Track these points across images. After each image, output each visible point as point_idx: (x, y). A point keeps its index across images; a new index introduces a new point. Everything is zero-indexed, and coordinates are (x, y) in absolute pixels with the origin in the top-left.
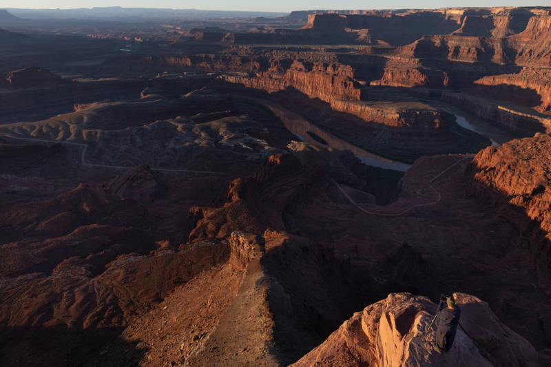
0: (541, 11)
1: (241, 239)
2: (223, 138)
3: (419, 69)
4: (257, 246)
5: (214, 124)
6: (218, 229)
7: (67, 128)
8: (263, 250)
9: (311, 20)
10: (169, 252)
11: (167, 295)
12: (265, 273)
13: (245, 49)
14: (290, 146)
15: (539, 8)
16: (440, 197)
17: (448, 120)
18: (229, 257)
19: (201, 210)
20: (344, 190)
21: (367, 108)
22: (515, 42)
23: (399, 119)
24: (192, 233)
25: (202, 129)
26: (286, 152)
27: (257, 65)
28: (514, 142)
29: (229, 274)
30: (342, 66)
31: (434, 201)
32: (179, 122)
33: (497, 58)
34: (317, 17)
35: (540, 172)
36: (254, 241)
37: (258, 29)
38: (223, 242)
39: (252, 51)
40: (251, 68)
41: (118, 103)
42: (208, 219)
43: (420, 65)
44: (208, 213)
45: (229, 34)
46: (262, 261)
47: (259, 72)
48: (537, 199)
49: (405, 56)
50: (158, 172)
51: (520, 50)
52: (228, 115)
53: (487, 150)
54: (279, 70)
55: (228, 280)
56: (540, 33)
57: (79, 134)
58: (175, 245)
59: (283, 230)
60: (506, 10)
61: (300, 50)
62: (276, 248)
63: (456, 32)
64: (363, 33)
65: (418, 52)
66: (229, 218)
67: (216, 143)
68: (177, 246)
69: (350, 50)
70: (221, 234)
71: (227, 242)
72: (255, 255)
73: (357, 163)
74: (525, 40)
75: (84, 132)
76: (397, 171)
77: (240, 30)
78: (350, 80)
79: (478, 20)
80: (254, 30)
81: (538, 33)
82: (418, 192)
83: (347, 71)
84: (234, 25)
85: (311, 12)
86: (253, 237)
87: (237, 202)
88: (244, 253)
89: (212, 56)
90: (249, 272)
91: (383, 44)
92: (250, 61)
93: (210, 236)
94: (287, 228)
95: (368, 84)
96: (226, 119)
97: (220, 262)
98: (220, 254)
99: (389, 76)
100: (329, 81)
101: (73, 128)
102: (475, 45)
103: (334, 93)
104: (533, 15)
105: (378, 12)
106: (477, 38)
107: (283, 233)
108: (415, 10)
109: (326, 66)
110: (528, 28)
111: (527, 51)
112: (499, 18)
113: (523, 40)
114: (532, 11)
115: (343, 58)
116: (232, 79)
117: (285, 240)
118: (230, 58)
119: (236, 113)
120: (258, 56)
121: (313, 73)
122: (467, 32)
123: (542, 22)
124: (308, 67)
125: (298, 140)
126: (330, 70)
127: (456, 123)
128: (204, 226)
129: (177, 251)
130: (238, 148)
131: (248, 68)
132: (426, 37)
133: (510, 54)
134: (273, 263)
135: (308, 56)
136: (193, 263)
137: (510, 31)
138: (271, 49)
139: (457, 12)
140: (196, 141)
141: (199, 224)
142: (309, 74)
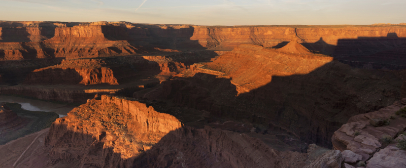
0: (61, 24)
15: (59, 22)
22: (50, 44)
33: (40, 55)
35: (99, 124)
48: (104, 141)
51: (56, 49)
60: (34, 23)
74: (58, 42)
79: (13, 30)
102: (17, 48)
104: (55, 27)
106: (17, 43)
110: (56, 35)
111: (61, 49)
112: (31, 29)
113: (56, 43)
114: (55, 24)
122: (7, 39)
123: (64, 31)
133: (49, 51)
137: (43, 37)
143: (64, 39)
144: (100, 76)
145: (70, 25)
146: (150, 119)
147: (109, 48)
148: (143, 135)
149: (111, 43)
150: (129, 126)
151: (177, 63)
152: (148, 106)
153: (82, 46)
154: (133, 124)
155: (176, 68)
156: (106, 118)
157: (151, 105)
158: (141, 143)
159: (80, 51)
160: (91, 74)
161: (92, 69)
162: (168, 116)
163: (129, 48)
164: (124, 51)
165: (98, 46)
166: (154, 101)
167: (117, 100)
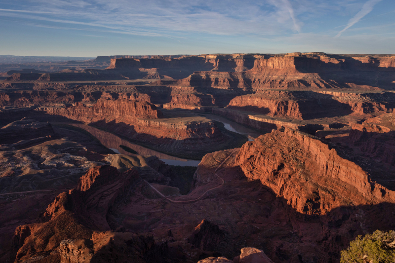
0: (259, 56)
1: (70, 246)
2: (45, 159)
3: (195, 94)
4: (87, 250)
5: (36, 148)
6: (46, 241)
8: (92, 252)
9: (113, 63)
13: (60, 85)
14: (107, 159)
15: (258, 54)
16: (223, 181)
17: (219, 127)
19: (28, 228)
20: (155, 187)
21: (164, 124)
22: (250, 75)
23: (187, 129)
24: (20, 251)
25: (24, 154)
26: (104, 164)
27: (72, 97)
28: (261, 137)
30: (141, 95)
31: (220, 184)
33: (241, 85)
34: (117, 60)
35: (279, 154)
36: (83, 246)
37: (70, 69)
38: (53, 253)
39: (66, 86)
40: (67, 100)
42: (36, 234)
43: (195, 91)
44: (36, 229)
45: (44, 74)
47: (74, 102)
48: (281, 172)
49: (184, 85)
51: (253, 80)
52: (49, 139)
53: (246, 144)
54: (91, 100)
56: (262, 69)
59: (108, 230)
60: (240, 55)
61: (107, 84)
62: (104, 247)
63: (214, 69)
64: (152, 71)
65: (193, 82)
66: (56, 229)
67: (39, 164)
69: (145, 83)
70: (50, 246)
71: (57, 252)
72: (86, 259)
73: (162, 165)
74: (255, 73)
76: (191, 167)
77: (54, 71)
78: (149, 104)
79: (225, 62)
80: (67, 70)
81: (260, 69)
82: (208, 180)
83: (145, 98)
84: (48, 67)
85: (112, 57)
86: (81, 242)
87: (63, 213)
88: (74, 258)
89: (30, 92)
91: (168, 78)
92: (66, 94)
93: (39, 250)
94: (112, 228)
95: (162, 106)
96: (47, 143)
99: (176, 99)
100: (132, 106)
102: (227, 77)
103: (138, 114)
104: (255, 59)
105: (161, 57)
106: (227, 73)
107: (108, 233)
108: (186, 55)
109: (129, 95)
110: (254, 66)
111: (257, 80)
112: (238, 60)
113: (254, 73)
114: (255, 56)
115: (141, 89)
116: (50, 111)
117: (111, 239)
118: (47, 93)
119: (56, 136)
120: (72, 90)
121: (119, 100)
122: (221, 69)
123: (261, 63)
124: (115, 96)
125: (113, 153)
126: (132, 98)
127: (224, 128)
128: (32, 242)
130: (60, 166)
131: (64, 99)
132: (196, 73)
133: (248, 82)
134: (103, 260)
135: (114, 89)
137: (245, 68)
138: (82, 85)
139: (212, 57)
140: (19, 165)
141: (26, 242)
142: (116, 101)
144: (286, 109)
145: (267, 57)
146: (331, 163)
147: (299, 81)
148: (321, 177)
149: (301, 76)
150: (307, 165)
151: (375, 103)
152: (330, 148)
153: (275, 77)
154: (311, 163)
155: (372, 110)
156: (286, 151)
157: (334, 147)
158: (316, 185)
159: (272, 83)
160: (279, 105)
161: (280, 100)
162: (352, 164)
163: (318, 82)
164: (313, 84)
165: (289, 78)
166: (338, 144)
167: (299, 135)
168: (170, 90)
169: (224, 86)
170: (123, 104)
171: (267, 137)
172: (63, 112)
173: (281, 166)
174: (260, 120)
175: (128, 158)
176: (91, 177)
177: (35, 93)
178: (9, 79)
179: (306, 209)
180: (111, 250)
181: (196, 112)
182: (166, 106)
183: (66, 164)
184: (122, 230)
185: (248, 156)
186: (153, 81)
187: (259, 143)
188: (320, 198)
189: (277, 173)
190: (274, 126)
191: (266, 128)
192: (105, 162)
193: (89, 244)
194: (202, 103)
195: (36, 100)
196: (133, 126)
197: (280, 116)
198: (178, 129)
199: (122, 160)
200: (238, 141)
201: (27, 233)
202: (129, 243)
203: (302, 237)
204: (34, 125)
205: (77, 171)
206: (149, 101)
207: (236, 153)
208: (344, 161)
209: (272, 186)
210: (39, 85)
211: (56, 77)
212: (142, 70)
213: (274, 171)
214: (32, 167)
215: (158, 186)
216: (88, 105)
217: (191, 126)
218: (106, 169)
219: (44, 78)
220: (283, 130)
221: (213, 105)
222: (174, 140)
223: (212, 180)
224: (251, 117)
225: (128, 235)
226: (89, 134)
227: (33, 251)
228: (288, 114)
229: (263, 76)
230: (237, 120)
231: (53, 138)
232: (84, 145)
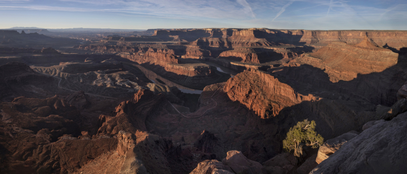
0: (235, 30)
1: (123, 136)
2: (117, 81)
3: (200, 50)
4: (132, 141)
5: (114, 74)
6: (112, 128)
7: (56, 71)
8: (135, 143)
9: (156, 32)
10: (87, 138)
11: (84, 165)
12: (136, 158)
13: (129, 43)
14: (148, 86)
16: (216, 103)
17: (214, 70)
18: (117, 146)
19: (105, 117)
20: (174, 106)
21: (181, 67)
22: (230, 40)
23: (195, 71)
24: (99, 129)
25: (109, 77)
26: (146, 88)
27: (134, 50)
28: (238, 75)
29: (116, 157)
30: (169, 50)
31: (215, 106)
32: (99, 73)
33: (226, 45)
34: (158, 31)
35: (249, 84)
36: (131, 138)
38: (114, 137)
39: (131, 44)
40: (131, 51)
41: (76, 63)
42: (108, 122)
43: (200, 49)
44: (108, 119)
46: (135, 150)
47: (134, 52)
48: (250, 95)
49: (194, 45)
50: (87, 95)
51: (232, 42)
52: (120, 71)
53: (230, 80)
54: (143, 52)
55: (116, 161)
57: (59, 74)
58: (90, 135)
59: (145, 131)
60: (225, 29)
61: (152, 44)
62: (142, 142)
63: (211, 36)
64: (176, 37)
65: (198, 44)
66: (118, 123)
67: (114, 83)
68: (92, 136)
69: (172, 43)
70: (114, 132)
71: (117, 137)
72: (131, 147)
73: (179, 92)
75: (61, 74)
78: (173, 55)
79: (217, 32)
80: (133, 36)
82: (207, 103)
83: (171, 52)
84: (124, 34)
85: (155, 30)
86: (130, 135)
87: (122, 114)
88: (125, 145)
89: (115, 46)
90: (127, 158)
91: (184, 41)
92: (131, 48)
93: (108, 132)
94: (147, 129)
95: (181, 57)
96: (119, 72)
97: (112, 149)
98: (112, 144)
99: (189, 53)
100: (164, 56)
101: (58, 71)
102: (218, 40)
103: (167, 61)
104: (233, 31)
105: (181, 29)
106: (218, 38)
107: (145, 133)
108: (195, 29)
109: (163, 50)
110: (233, 35)
111: (234, 42)
112: (224, 32)
113: (232, 39)
115: (170, 47)
116: (122, 56)
117: (147, 137)
118: (122, 47)
119: (124, 70)
120: (134, 46)
121: (157, 53)
122: (215, 36)
123: (236, 33)
124: (155, 50)
125: (152, 83)
126: (164, 51)
128: (106, 126)
129: (91, 139)
130: (124, 86)
132: (200, 38)
133: (230, 44)
134: (141, 151)
135: (155, 46)
136: (98, 147)
137: (228, 36)
138: (139, 43)
139: (210, 30)
140: (105, 82)
141: (103, 125)
142: (156, 53)
143: (236, 37)
144: (251, 58)
145: (239, 30)
146: (276, 86)
147: (257, 43)
148: (272, 95)
149: (257, 40)
150: (264, 89)
151: (293, 53)
152: (275, 78)
153: (244, 41)
154: (266, 88)
155: (292, 56)
156: (252, 82)
157: (277, 77)
158: (270, 100)
159: (243, 44)
160: (247, 56)
161: (247, 53)
162: (286, 85)
163: (266, 43)
164: (263, 44)
165: (251, 41)
166: (279, 75)
167: (258, 72)
168: (186, 47)
169: (216, 46)
170: (159, 55)
171: (241, 75)
172: (128, 57)
173: (250, 92)
174: (237, 64)
175: (160, 86)
176: (139, 96)
177: (117, 47)
178: (107, 39)
179: (265, 116)
180: (146, 145)
181: (200, 61)
182: (183, 57)
183: (127, 86)
184: (153, 133)
185: (231, 87)
186: (176, 42)
187: (237, 78)
188: (272, 108)
189: (248, 96)
190: (245, 68)
191: (241, 69)
192: (147, 87)
193: (134, 138)
194: (204, 55)
195: (117, 50)
196: (164, 67)
197: (248, 62)
198: (190, 70)
199: (156, 87)
200: (225, 78)
201: (104, 120)
202: (157, 142)
203: (265, 135)
204: (115, 63)
205: (132, 91)
206: (174, 54)
207: (224, 85)
208: (282, 84)
209: (246, 104)
210: (120, 43)
211: (128, 39)
212: (170, 36)
213: (246, 95)
214: (111, 84)
215: (176, 105)
216: (141, 54)
217: (197, 69)
218: (147, 91)
219: (122, 39)
220: (250, 70)
221: (210, 57)
222: (187, 76)
223: (209, 103)
224: (232, 63)
225: (156, 137)
226: (140, 70)
227: (106, 132)
228: (252, 61)
229: (238, 40)
230: (224, 65)
231: (122, 70)
232: (137, 76)
